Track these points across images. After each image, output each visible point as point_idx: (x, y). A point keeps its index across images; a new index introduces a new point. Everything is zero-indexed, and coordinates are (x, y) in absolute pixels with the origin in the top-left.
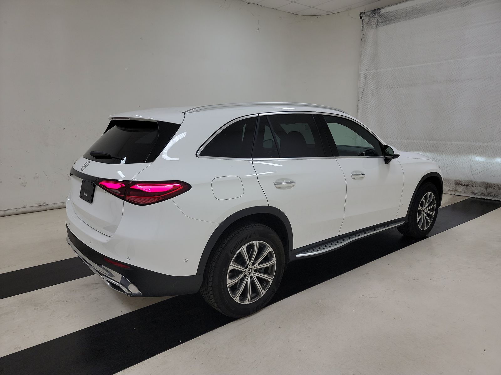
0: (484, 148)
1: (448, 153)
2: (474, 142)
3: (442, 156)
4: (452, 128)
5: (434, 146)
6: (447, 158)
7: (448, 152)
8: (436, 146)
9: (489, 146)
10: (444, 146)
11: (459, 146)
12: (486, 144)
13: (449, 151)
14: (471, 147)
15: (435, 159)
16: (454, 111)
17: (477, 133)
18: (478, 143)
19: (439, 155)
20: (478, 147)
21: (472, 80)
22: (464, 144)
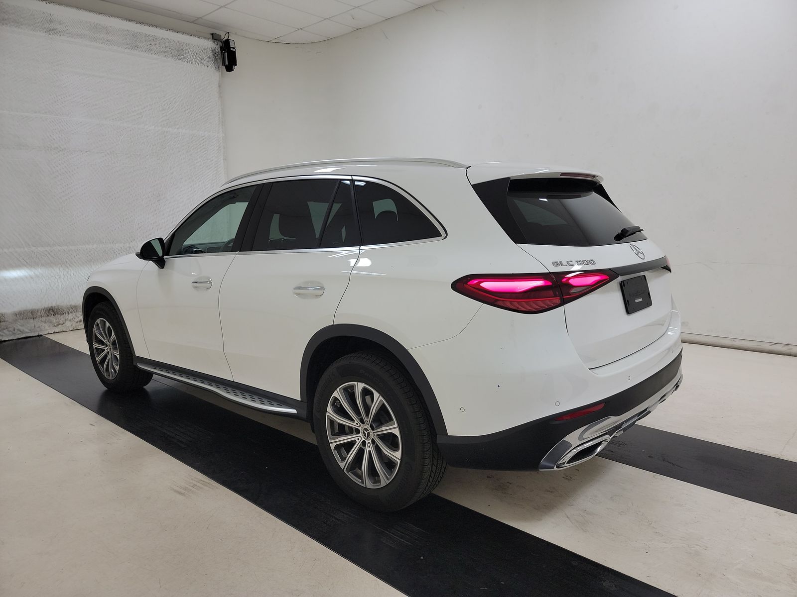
0: (127, 250)
1: (75, 264)
2: (110, 243)
3: (67, 270)
4: (73, 224)
5: (49, 256)
6: (76, 272)
7: (75, 262)
8: (52, 256)
9: (131, 247)
10: (67, 253)
11: (90, 252)
12: (128, 245)
13: (77, 261)
14: (109, 252)
15: (57, 277)
16: (69, 198)
17: (112, 231)
18: (117, 245)
19: (61, 269)
20: (119, 250)
21: (86, 152)
22: (96, 248)
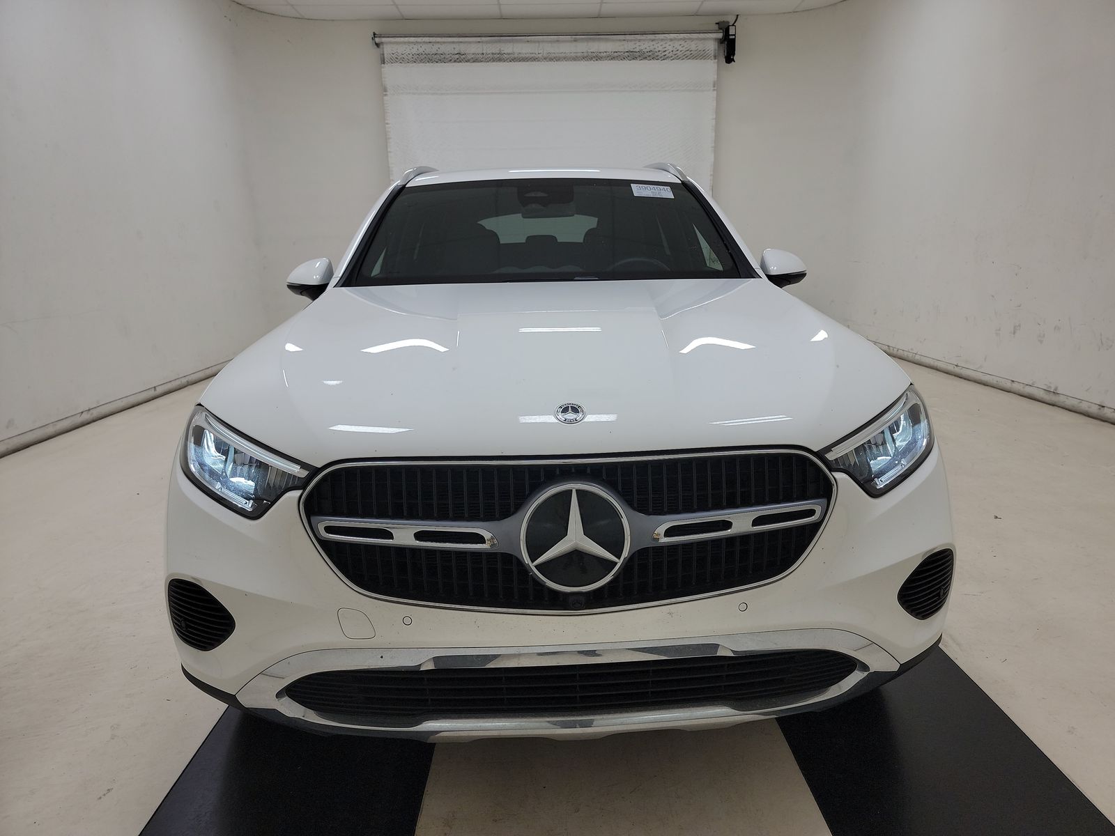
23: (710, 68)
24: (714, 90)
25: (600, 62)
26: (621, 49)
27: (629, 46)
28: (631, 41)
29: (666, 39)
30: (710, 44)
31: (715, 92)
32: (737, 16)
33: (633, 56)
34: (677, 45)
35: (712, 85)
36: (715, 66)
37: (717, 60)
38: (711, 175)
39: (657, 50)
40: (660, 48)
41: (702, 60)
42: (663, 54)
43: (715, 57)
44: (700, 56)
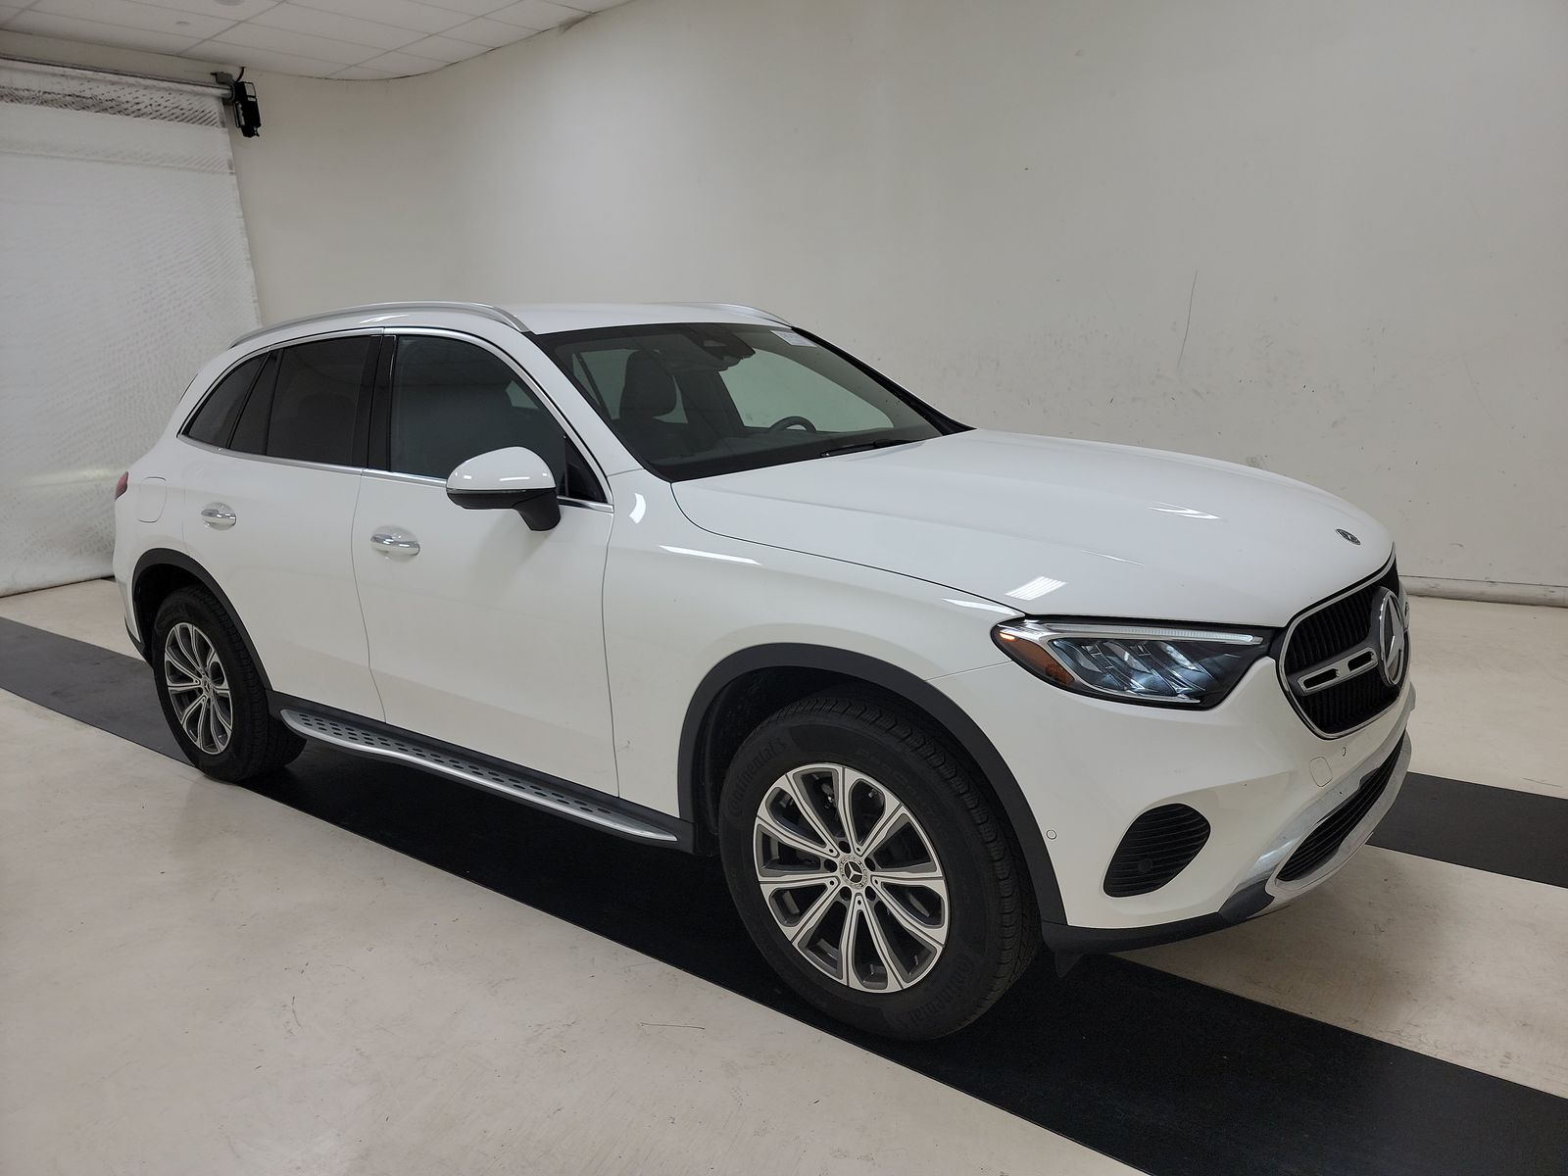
23: (218, 139)
24: (232, 173)
25: (19, 105)
26: (56, 88)
27: (73, 87)
28: (73, 78)
29: (140, 85)
30: (211, 101)
31: (234, 177)
32: (243, 68)
33: (81, 103)
34: (157, 96)
35: (226, 166)
36: (227, 138)
37: (226, 129)
38: (254, 302)
39: (124, 99)
40: (129, 98)
41: (203, 126)
42: (136, 107)
43: (223, 124)
44: (200, 119)
